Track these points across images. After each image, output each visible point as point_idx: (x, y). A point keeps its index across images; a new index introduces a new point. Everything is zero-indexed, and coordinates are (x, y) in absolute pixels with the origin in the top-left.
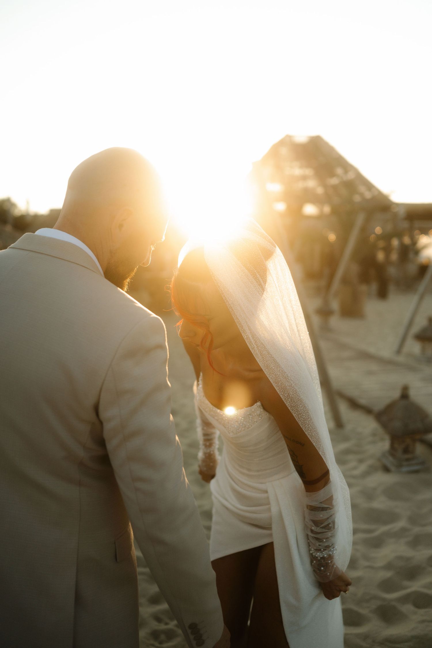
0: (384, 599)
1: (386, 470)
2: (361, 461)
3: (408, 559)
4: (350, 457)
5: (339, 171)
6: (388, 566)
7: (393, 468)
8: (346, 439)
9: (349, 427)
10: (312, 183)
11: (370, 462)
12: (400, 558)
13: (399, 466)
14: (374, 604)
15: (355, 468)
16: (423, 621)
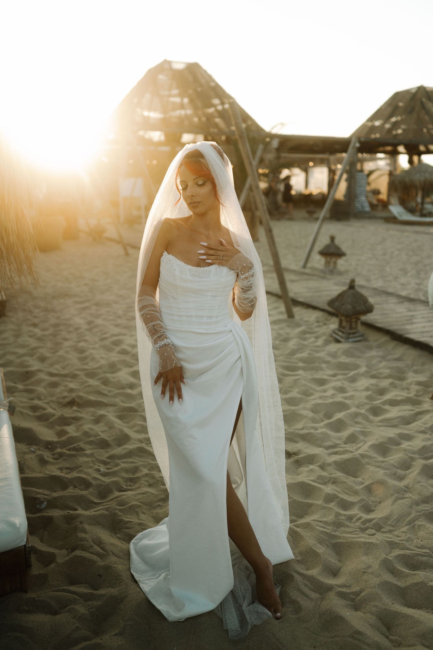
0: (373, 404)
1: (338, 341)
2: (317, 338)
3: (377, 385)
4: (307, 336)
5: (216, 101)
6: (367, 389)
7: (343, 340)
8: (298, 325)
9: (297, 317)
10: (189, 112)
11: (324, 338)
12: (373, 385)
13: (347, 338)
14: (368, 407)
15: (316, 342)
16: (400, 411)
